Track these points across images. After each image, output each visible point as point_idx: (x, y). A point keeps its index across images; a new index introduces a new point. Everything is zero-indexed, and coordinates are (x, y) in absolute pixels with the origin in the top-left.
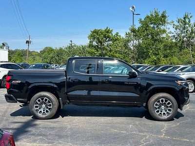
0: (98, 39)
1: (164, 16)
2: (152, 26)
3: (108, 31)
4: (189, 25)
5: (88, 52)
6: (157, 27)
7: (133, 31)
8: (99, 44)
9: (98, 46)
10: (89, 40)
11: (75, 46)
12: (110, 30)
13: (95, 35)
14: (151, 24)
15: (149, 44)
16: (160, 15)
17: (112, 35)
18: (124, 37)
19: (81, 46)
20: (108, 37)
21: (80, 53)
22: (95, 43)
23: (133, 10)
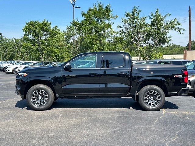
0: (34, 32)
1: (108, 10)
2: (96, 19)
3: (45, 24)
4: (138, 20)
5: (24, 47)
6: (101, 21)
7: (75, 24)
8: (36, 38)
9: (34, 40)
10: (24, 33)
11: (6, 39)
12: (48, 22)
13: (31, 27)
14: (96, 18)
15: (93, 39)
16: (104, 9)
17: (50, 28)
18: (66, 31)
19: (14, 40)
20: (46, 30)
21: (13, 47)
22: (30, 37)
23: (73, 3)
